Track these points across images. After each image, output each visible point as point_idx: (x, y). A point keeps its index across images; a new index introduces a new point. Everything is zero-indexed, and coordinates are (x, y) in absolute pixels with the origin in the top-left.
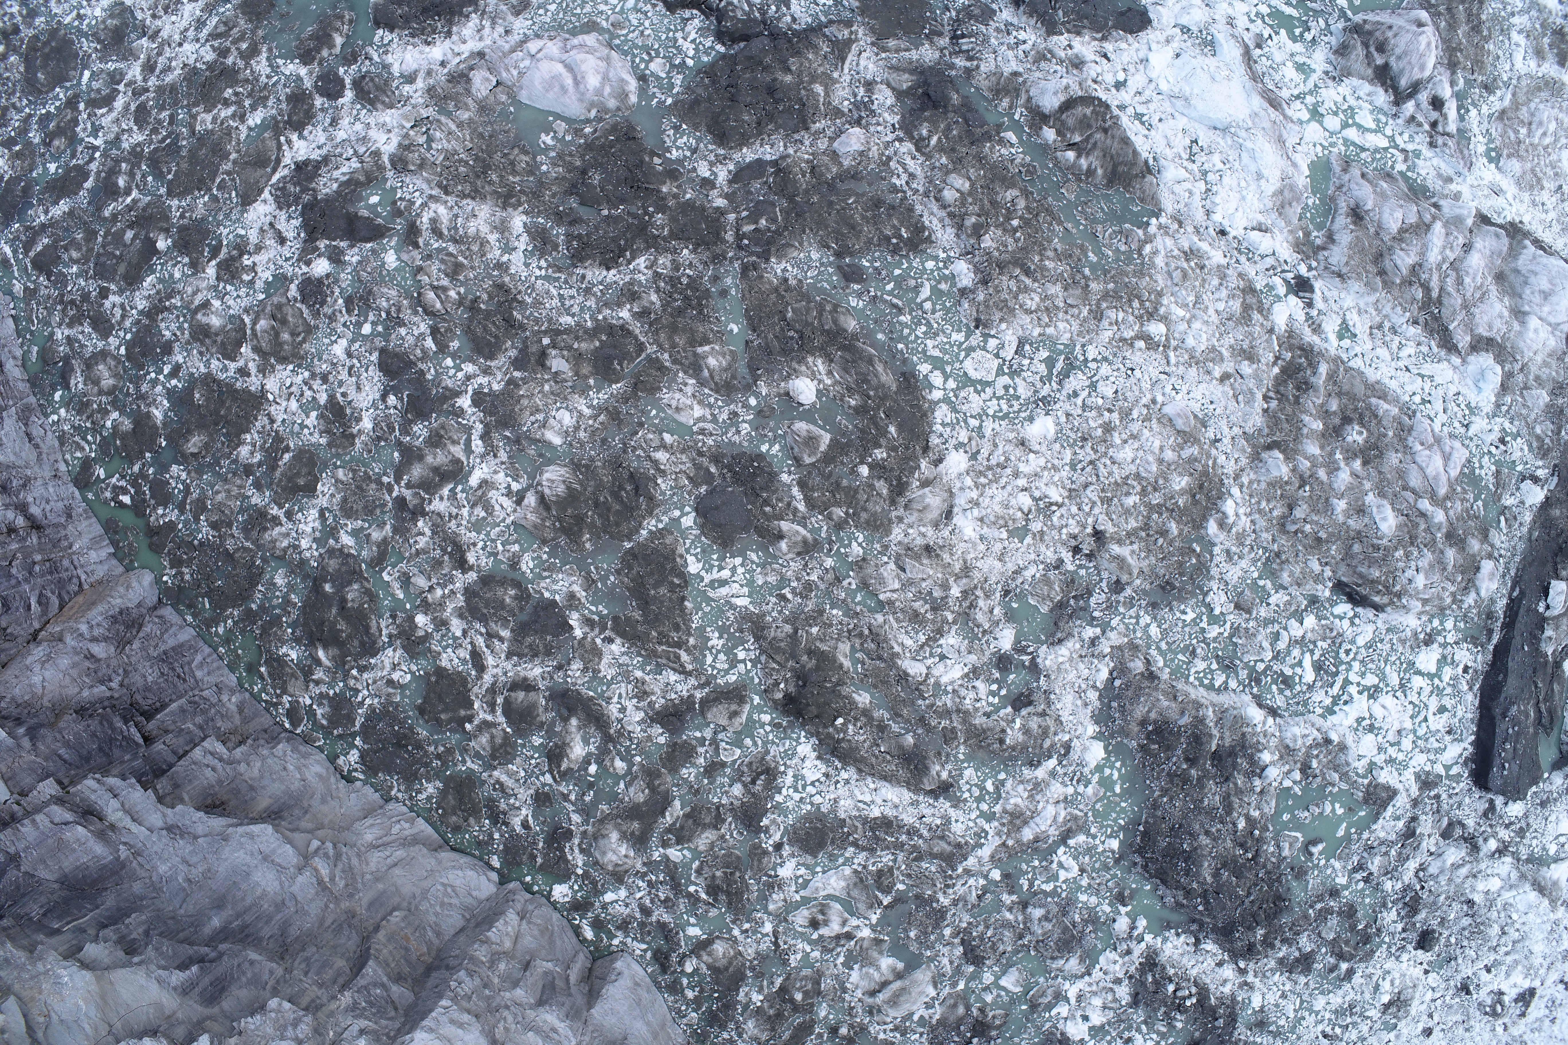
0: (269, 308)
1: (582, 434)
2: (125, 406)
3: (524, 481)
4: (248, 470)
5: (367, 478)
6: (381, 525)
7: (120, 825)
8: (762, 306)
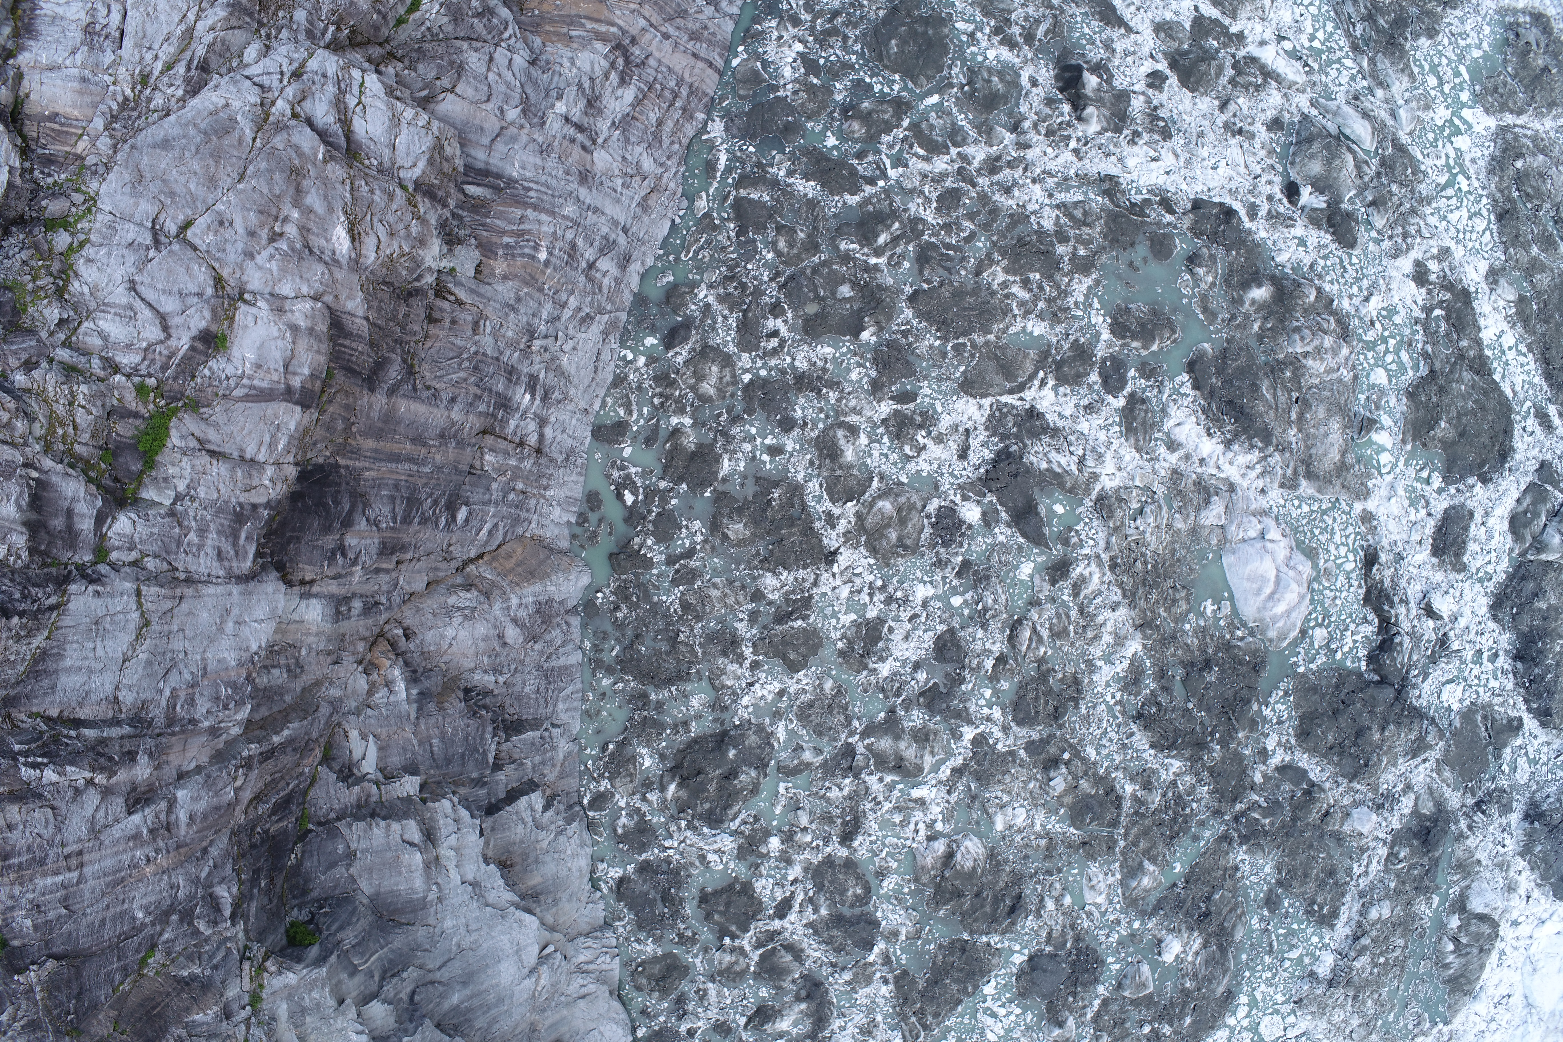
0: (902, 500)
1: (1018, 838)
2: (703, 425)
3: (948, 829)
4: (757, 596)
5: (845, 708)
6: (818, 751)
7: (444, 862)
8: (1208, 872)
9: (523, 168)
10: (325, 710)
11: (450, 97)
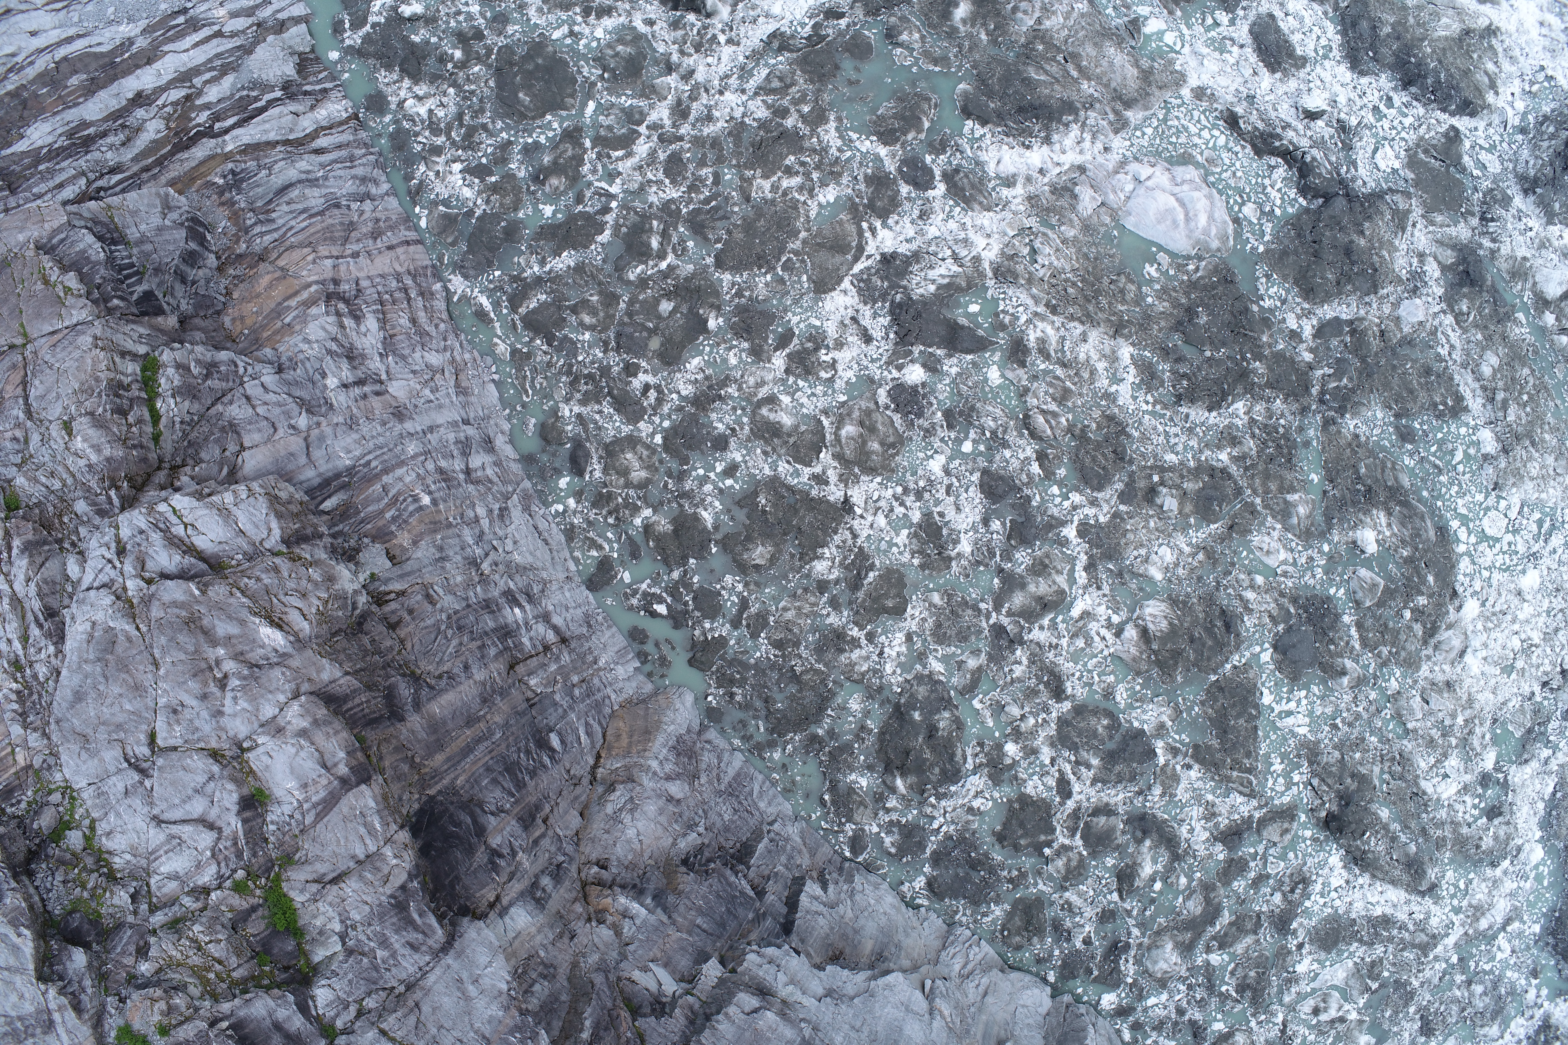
0: (856, 414)
7: (791, 1000)
8: (1338, 459)
9: (350, 452)
10: (599, 979)
11: (246, 454)
